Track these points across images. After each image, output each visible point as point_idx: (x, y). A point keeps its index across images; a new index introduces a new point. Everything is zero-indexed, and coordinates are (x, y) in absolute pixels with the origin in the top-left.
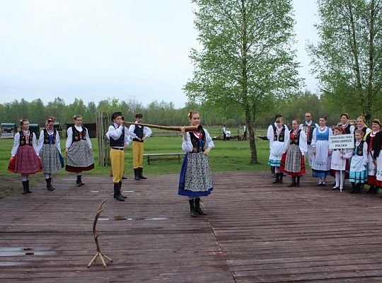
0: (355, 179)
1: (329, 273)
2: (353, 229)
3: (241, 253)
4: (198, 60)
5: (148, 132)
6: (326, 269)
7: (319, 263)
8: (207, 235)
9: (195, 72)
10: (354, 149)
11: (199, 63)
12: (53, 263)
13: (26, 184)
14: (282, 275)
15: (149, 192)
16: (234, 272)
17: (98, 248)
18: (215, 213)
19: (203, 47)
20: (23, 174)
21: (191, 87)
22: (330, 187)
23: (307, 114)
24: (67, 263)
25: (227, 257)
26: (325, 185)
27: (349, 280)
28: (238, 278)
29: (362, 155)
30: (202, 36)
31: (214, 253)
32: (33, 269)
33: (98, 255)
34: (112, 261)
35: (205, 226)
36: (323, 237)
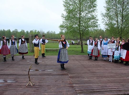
0: (116, 58)
1: (107, 89)
2: (115, 75)
3: (78, 82)
4: (64, 17)
5: (47, 41)
6: (106, 88)
7: (104, 86)
8: (66, 76)
9: (63, 22)
10: (116, 48)
11: (64, 18)
12: (14, 85)
13: (5, 58)
14: (91, 90)
15: (47, 61)
16: (75, 88)
17: (30, 80)
18: (69, 69)
19: (66, 13)
20: (4, 55)
21: (61, 26)
22: (108, 61)
23: (100, 37)
24: (19, 85)
25: (73, 84)
26: (106, 60)
27: (113, 91)
28: (77, 90)
29: (118, 50)
30: (65, 9)
31: (69, 82)
32: (7, 87)
33: (30, 82)
34: (34, 85)
35: (66, 73)
36: (105, 77)
